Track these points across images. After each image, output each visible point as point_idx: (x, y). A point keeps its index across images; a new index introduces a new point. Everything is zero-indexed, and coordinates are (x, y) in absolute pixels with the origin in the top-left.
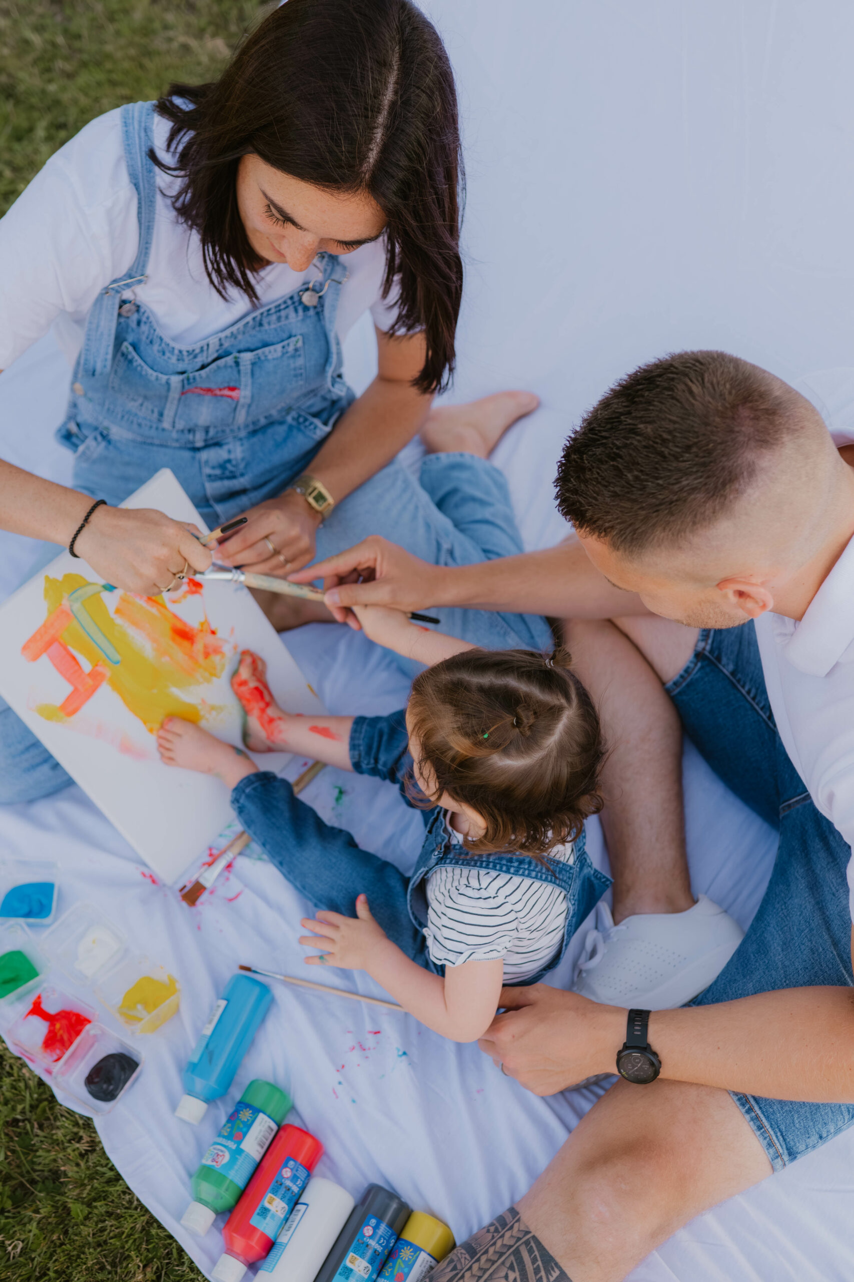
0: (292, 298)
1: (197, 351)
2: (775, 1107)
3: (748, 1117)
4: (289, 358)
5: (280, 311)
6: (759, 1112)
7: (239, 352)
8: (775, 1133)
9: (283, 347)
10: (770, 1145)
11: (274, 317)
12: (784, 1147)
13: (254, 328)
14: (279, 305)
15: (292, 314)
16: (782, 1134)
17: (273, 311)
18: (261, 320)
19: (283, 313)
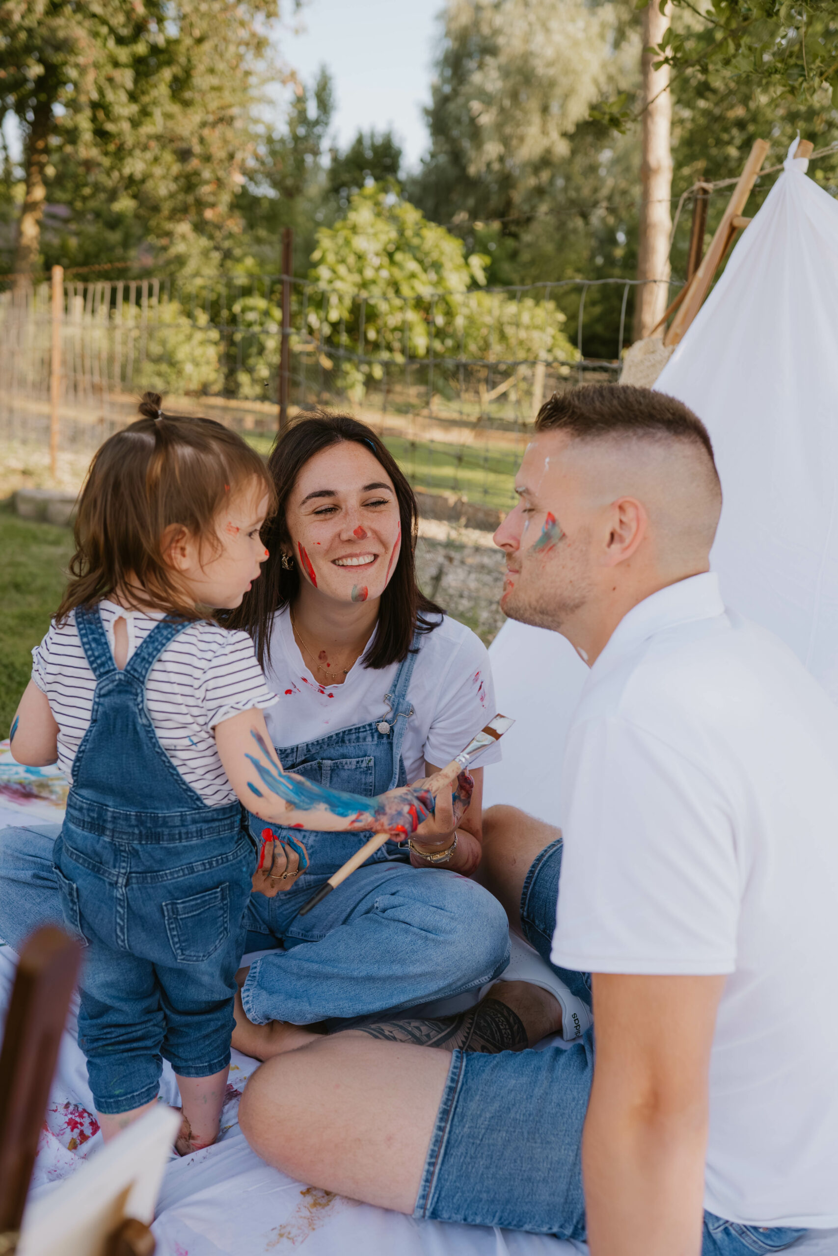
0: (370, 725)
1: (289, 751)
2: (451, 1177)
3: (426, 1167)
4: (361, 772)
5: (359, 732)
6: (437, 1171)
7: (322, 759)
8: (435, 1193)
9: (358, 762)
10: (424, 1197)
11: (354, 736)
12: (433, 1206)
13: (337, 743)
14: (359, 728)
15: (369, 739)
16: (438, 1198)
17: (353, 731)
18: (343, 737)
19: (361, 735)
